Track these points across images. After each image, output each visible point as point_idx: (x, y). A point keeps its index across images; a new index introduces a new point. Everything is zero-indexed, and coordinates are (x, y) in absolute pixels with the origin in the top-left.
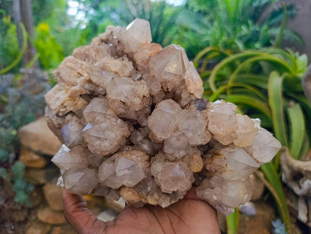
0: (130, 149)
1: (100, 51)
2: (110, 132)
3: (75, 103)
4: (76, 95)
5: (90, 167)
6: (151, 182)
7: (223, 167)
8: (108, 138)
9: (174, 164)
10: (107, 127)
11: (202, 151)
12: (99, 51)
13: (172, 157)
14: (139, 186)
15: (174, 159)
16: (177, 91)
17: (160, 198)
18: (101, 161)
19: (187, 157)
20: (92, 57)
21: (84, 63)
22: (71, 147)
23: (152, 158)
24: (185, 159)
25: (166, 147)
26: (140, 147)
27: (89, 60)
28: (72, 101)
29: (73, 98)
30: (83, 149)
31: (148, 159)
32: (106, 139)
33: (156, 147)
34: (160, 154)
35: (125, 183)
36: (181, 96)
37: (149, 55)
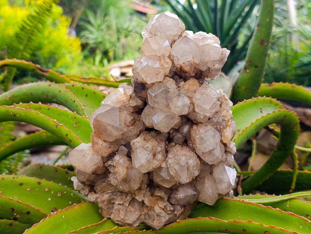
0: (190, 142)
1: (103, 190)
2: (181, 161)
5: (212, 173)
6: (214, 119)
7: (191, 64)
8: (186, 162)
9: (196, 105)
10: (177, 165)
11: (180, 80)
13: (191, 107)
14: (219, 128)
15: (192, 105)
16: (131, 111)
17: (225, 109)
18: (205, 165)
19: (188, 95)
20: (109, 196)
21: (117, 203)
22: (198, 192)
23: (194, 122)
24: (190, 96)
25: (184, 113)
26: (186, 134)
27: (113, 199)
30: (197, 182)
31: (196, 126)
32: (187, 163)
33: (184, 120)
34: (190, 117)
35: (218, 141)
36: (134, 107)
37: (103, 142)
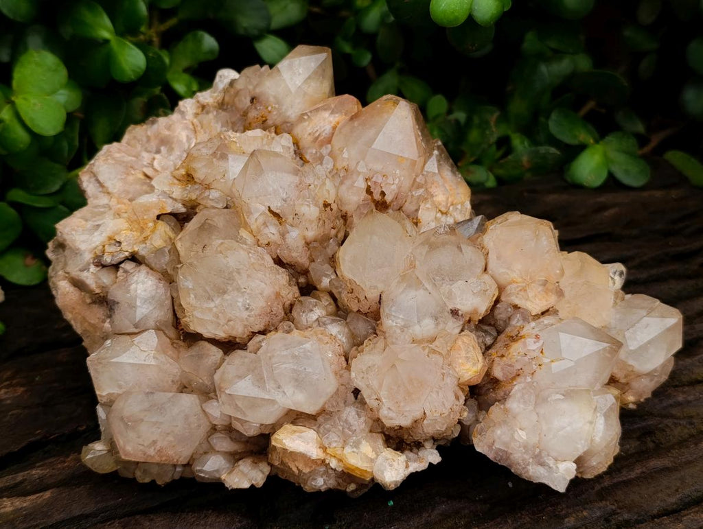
1: (201, 128)
3: (144, 235)
4: (145, 217)
12: (199, 128)
17: (378, 455)
20: (181, 143)
21: (158, 157)
27: (170, 151)
28: (136, 231)
29: (139, 223)
33: (362, 329)
37: (332, 125)
